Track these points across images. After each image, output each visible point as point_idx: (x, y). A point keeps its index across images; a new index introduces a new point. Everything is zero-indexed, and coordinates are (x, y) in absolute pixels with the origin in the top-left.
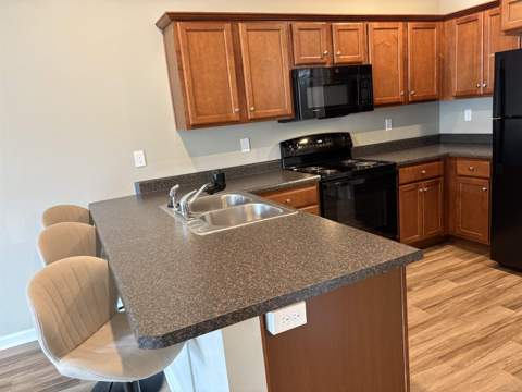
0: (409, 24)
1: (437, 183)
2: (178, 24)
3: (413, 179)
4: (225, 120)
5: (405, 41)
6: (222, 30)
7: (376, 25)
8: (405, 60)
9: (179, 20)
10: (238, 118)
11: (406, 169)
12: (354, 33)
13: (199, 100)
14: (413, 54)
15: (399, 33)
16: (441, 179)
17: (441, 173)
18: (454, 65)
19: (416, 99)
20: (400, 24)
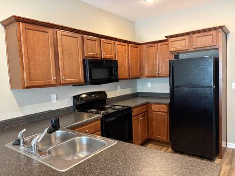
0: (129, 44)
5: (128, 51)
7: (118, 43)
8: (128, 60)
9: (21, 22)
10: (55, 83)
11: (135, 109)
12: (110, 45)
15: (126, 48)
16: (146, 113)
17: (146, 110)
20: (126, 44)
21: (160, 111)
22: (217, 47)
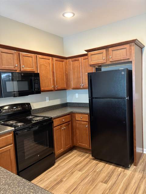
0: (54, 58)
3: (59, 124)
5: (53, 65)
7: (40, 56)
8: (53, 73)
12: (31, 58)
15: (50, 61)
18: (72, 77)
19: (58, 89)
20: (50, 58)
21: (82, 120)
22: (130, 60)
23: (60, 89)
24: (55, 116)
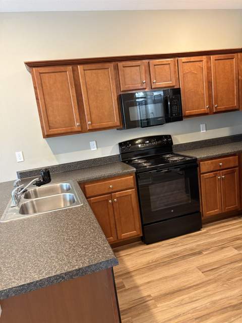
0: (212, 57)
1: (233, 172)
2: (34, 69)
3: (212, 170)
4: (70, 131)
5: (209, 69)
6: (66, 71)
7: (184, 59)
8: (209, 83)
9: (34, 67)
10: (80, 130)
11: (207, 162)
12: (168, 66)
13: (51, 118)
14: (216, 79)
15: (204, 64)
16: (237, 168)
17: (237, 164)
19: (219, 110)
20: (204, 58)
23: (224, 110)
24: (203, 156)
